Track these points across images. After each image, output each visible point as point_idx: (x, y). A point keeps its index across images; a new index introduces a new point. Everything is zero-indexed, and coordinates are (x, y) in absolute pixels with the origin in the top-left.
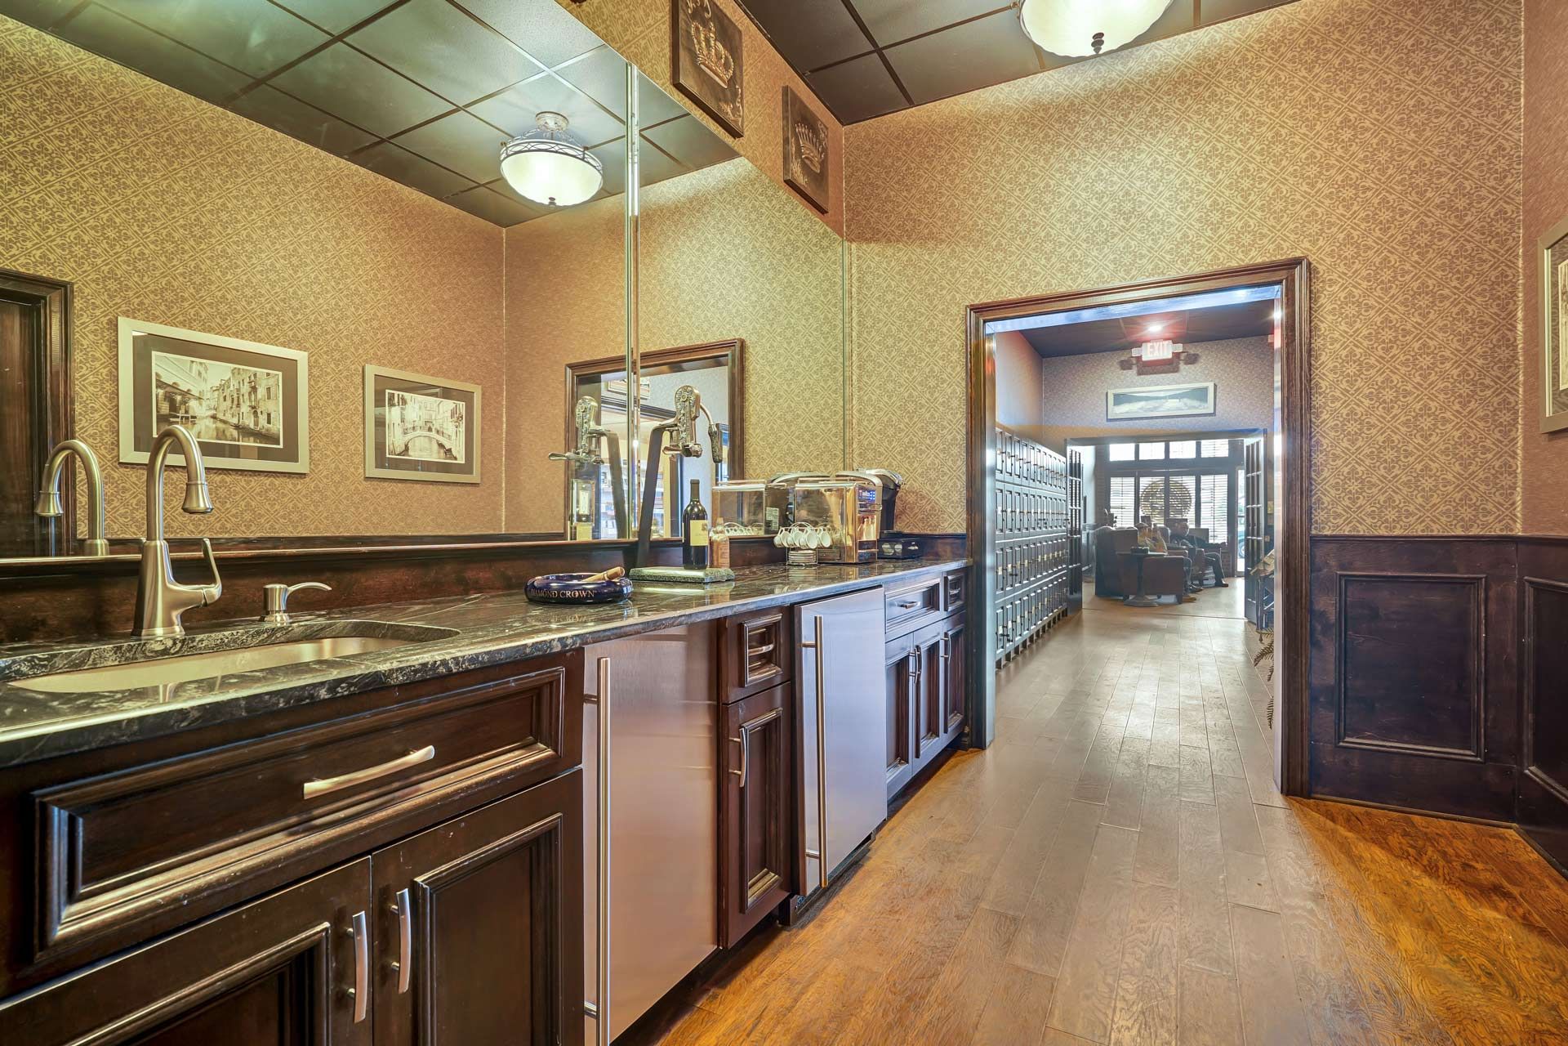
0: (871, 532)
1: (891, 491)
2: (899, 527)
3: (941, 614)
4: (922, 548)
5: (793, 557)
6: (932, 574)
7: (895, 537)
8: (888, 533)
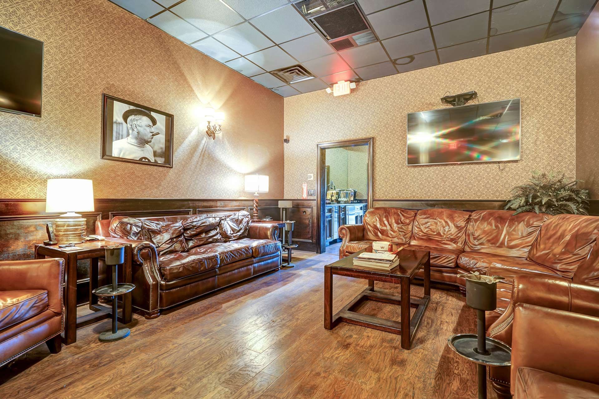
0: (352, 199)
1: (355, 193)
2: (356, 198)
3: (362, 211)
4: (360, 201)
5: (341, 202)
6: (362, 205)
7: (356, 200)
8: (355, 199)
